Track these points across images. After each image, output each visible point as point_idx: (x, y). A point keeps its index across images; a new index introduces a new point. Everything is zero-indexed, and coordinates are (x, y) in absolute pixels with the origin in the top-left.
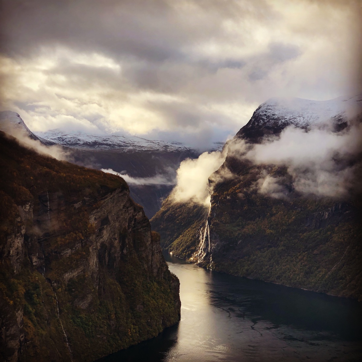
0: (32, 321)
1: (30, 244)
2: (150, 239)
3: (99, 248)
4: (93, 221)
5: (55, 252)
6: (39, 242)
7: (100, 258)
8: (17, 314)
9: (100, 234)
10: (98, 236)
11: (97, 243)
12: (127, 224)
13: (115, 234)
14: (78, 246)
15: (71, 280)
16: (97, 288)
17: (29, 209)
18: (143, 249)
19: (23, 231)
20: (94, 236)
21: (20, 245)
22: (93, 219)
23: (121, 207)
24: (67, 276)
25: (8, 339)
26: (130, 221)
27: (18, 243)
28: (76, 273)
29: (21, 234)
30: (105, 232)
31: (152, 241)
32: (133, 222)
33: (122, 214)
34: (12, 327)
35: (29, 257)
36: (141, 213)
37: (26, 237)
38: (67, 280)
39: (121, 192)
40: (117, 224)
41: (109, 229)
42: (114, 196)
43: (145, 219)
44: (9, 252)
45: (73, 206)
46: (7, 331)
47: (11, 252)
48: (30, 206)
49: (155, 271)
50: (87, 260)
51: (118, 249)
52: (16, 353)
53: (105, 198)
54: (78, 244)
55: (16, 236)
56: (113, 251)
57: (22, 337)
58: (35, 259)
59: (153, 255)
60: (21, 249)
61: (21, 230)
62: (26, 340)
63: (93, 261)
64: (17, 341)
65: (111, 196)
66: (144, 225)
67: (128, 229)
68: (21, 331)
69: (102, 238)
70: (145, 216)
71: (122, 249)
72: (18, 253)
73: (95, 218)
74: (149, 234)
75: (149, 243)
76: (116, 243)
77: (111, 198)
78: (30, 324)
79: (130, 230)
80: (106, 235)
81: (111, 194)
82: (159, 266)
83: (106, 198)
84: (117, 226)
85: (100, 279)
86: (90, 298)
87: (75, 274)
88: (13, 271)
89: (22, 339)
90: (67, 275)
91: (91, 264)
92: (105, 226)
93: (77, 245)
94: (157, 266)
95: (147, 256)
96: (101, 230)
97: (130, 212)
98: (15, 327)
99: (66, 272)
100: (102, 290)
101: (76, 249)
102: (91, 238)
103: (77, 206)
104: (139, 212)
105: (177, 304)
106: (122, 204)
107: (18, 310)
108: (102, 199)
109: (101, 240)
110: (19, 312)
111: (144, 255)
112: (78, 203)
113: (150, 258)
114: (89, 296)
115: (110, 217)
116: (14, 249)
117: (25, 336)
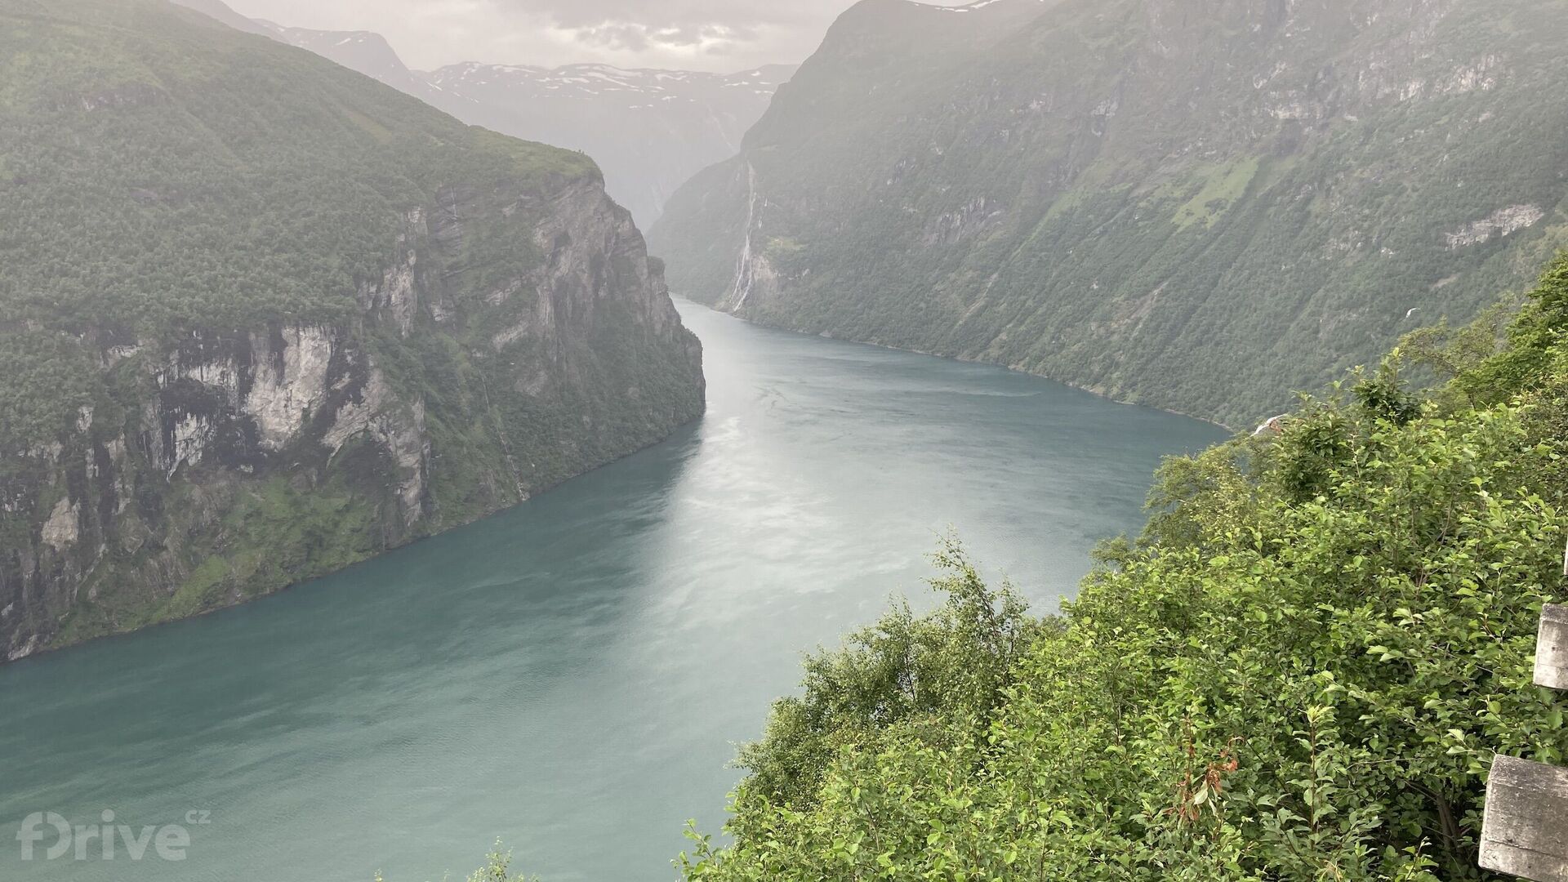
0: (443, 421)
1: (426, 282)
2: (645, 271)
3: (554, 288)
4: (540, 238)
5: (473, 298)
6: (442, 280)
7: (557, 303)
8: (413, 408)
9: (553, 263)
10: (550, 267)
11: (549, 278)
12: (603, 243)
13: (581, 262)
14: (516, 284)
15: (506, 346)
16: (555, 359)
17: (419, 220)
18: (634, 288)
19: (412, 260)
20: (544, 267)
21: (408, 285)
22: (539, 235)
23: (591, 213)
24: (499, 340)
25: (400, 452)
26: (608, 240)
27: (405, 281)
28: (515, 334)
29: (408, 265)
30: (563, 259)
31: (650, 273)
32: (613, 241)
33: (592, 225)
34: (406, 431)
35: (427, 307)
36: (627, 223)
37: (417, 270)
38: (499, 347)
39: (589, 184)
40: (585, 244)
41: (571, 252)
42: (576, 192)
43: (636, 234)
44: (389, 298)
45: (501, 212)
46: (398, 437)
47: (393, 298)
48: (421, 212)
49: (658, 327)
50: (533, 309)
51: (590, 289)
52: (418, 476)
53: (559, 197)
54: (516, 283)
55: (399, 269)
56: (580, 291)
57: (426, 447)
58: (437, 311)
59: (653, 298)
60: (410, 292)
61: (407, 257)
62: (433, 454)
63: (546, 309)
64: (418, 456)
65: (572, 192)
66: (634, 244)
67: (606, 252)
68: (423, 437)
69: (558, 269)
70: (634, 226)
71: (596, 291)
72: (406, 299)
73: (543, 234)
74: (644, 258)
75: (645, 277)
76: (585, 278)
77: (571, 196)
78: (441, 426)
79: (609, 254)
80: (565, 264)
81: (571, 189)
82: (664, 318)
83: (562, 196)
84: (585, 247)
85: (559, 345)
86: (543, 376)
87: (513, 335)
88: (400, 331)
89: (426, 451)
90: (498, 338)
91: (542, 316)
92: (563, 249)
93: (512, 284)
94: (661, 318)
95: (642, 301)
96: (555, 255)
97: (606, 221)
98: (412, 429)
99: (497, 332)
100: (564, 364)
101: (511, 290)
102: (538, 270)
103: (507, 211)
104: (623, 221)
105: (698, 384)
106: (592, 208)
107: (415, 401)
108: (555, 198)
109: (558, 274)
110: (417, 404)
111: (637, 298)
112: (510, 207)
113: (647, 305)
114: (542, 373)
115: (570, 232)
116: (397, 292)
117: (432, 446)
